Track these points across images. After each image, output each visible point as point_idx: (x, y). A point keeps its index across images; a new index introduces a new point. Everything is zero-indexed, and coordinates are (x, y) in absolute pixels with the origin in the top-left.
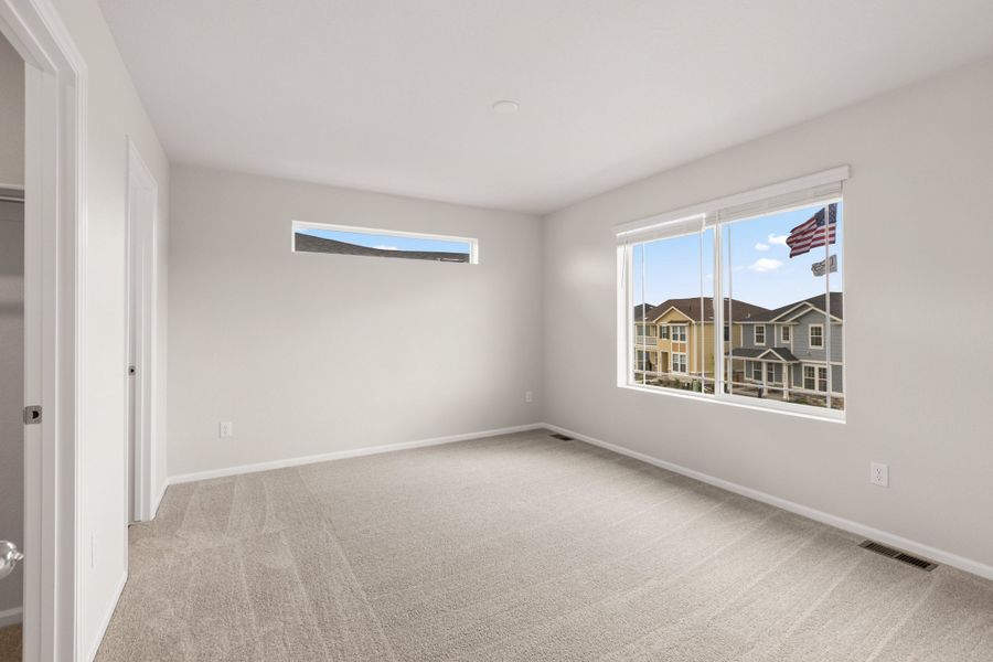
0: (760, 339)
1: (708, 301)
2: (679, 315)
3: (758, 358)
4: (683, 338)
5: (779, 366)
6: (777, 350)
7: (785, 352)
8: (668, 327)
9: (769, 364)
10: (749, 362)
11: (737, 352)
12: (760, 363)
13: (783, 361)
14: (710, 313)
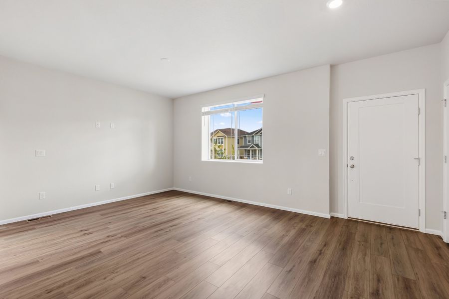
0: (249, 142)
1: (233, 130)
2: (221, 134)
3: (249, 148)
4: (222, 143)
5: (255, 150)
6: (255, 145)
7: (257, 145)
8: (217, 139)
9: (252, 151)
10: (245, 150)
11: (242, 147)
12: (249, 151)
13: (257, 148)
14: (233, 133)
